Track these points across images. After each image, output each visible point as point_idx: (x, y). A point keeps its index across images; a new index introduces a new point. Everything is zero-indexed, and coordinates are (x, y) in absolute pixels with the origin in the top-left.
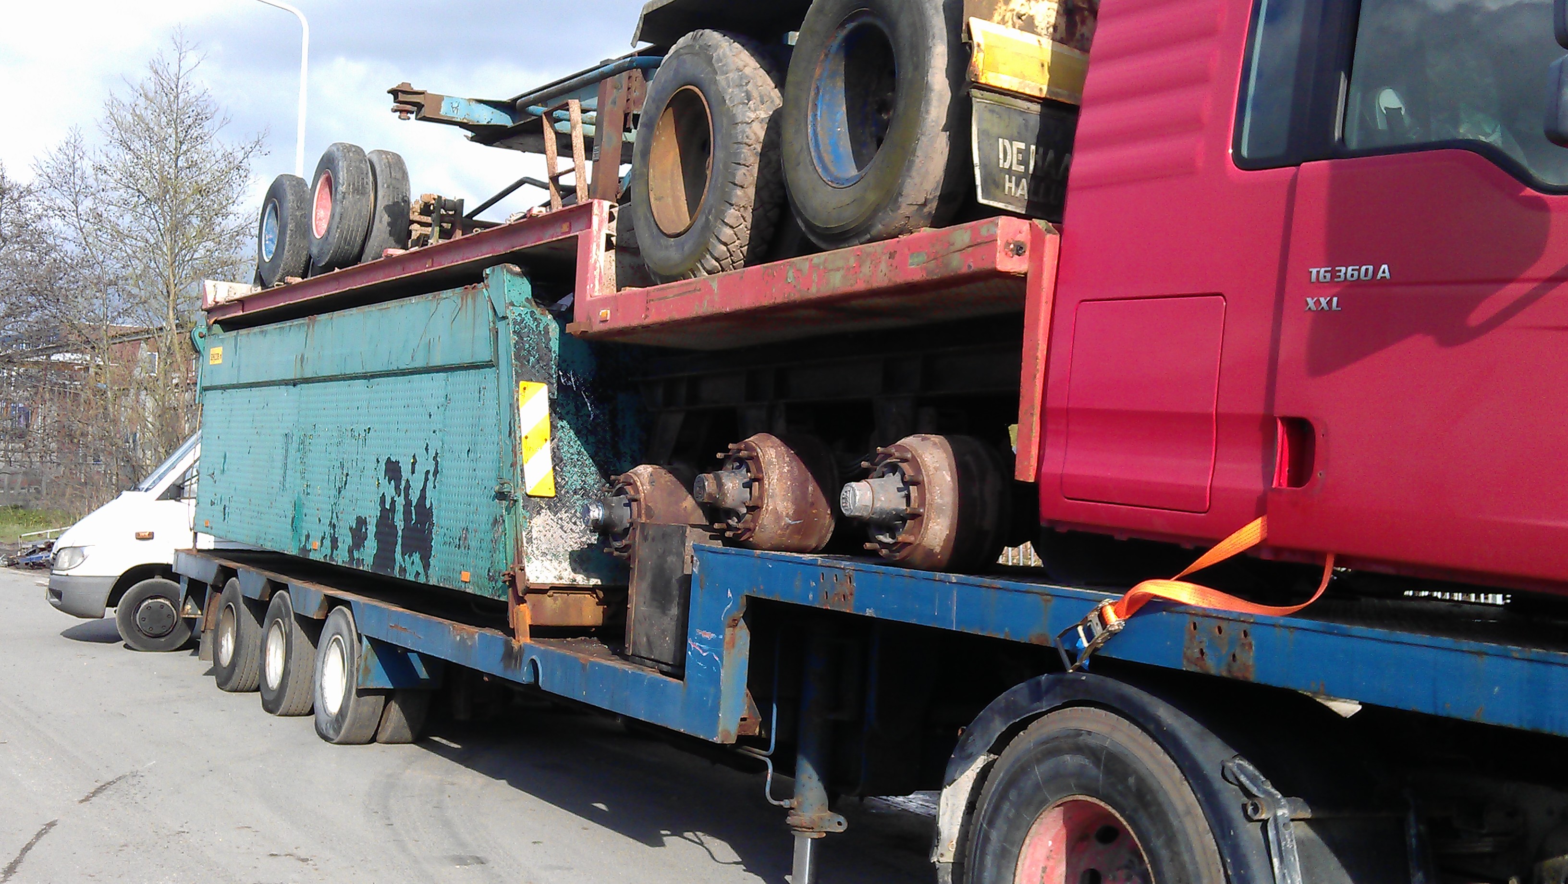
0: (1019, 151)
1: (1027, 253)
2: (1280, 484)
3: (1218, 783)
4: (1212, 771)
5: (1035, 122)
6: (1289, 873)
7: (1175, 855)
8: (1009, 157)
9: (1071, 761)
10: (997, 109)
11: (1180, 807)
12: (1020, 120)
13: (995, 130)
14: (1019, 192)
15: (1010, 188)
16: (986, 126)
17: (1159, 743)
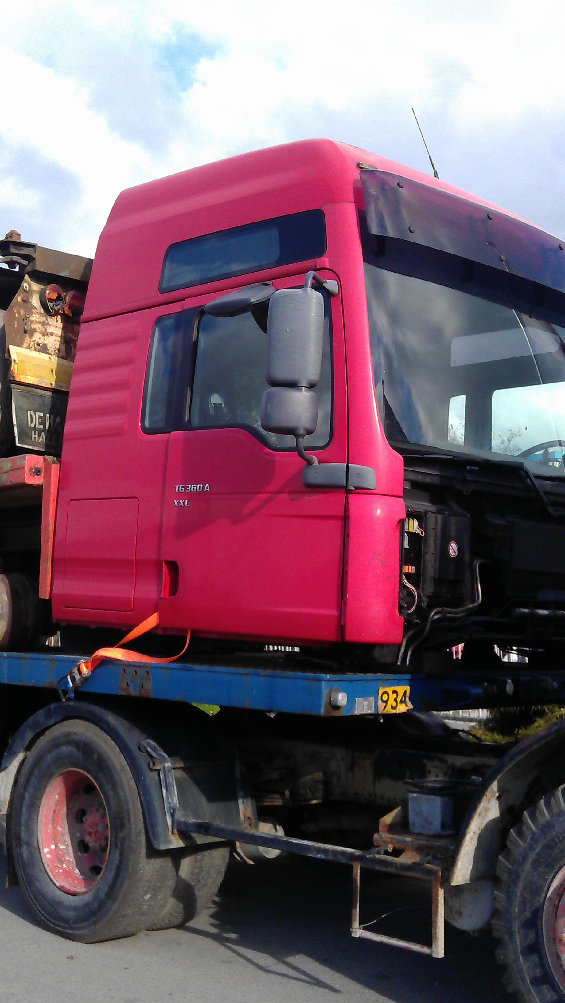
0: (40, 417)
1: (43, 474)
2: (165, 595)
3: (137, 753)
4: (133, 746)
5: (48, 401)
6: (171, 795)
7: (116, 794)
8: (34, 421)
9: (65, 749)
10: (26, 395)
11: (118, 768)
12: (40, 400)
13: (25, 406)
14: (41, 439)
15: (35, 438)
16: (20, 404)
17: (109, 735)
